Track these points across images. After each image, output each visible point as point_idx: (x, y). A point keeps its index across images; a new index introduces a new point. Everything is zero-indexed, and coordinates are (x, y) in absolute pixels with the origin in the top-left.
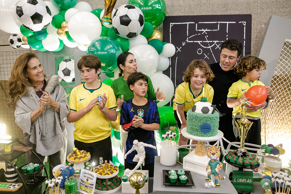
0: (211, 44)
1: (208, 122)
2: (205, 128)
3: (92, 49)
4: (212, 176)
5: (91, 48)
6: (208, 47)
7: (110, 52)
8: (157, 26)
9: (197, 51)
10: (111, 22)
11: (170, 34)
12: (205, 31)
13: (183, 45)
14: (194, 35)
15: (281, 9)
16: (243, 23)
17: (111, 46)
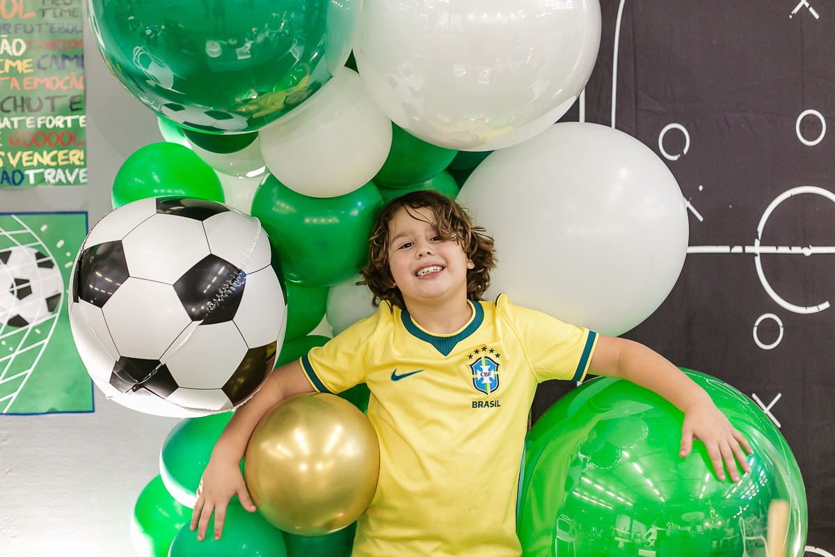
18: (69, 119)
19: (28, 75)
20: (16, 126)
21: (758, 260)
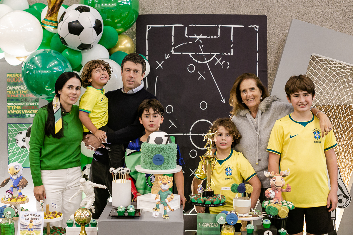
0: (208, 57)
1: (161, 153)
2: (157, 160)
3: (30, 67)
4: (161, 206)
5: (29, 65)
6: (204, 62)
7: (54, 70)
8: (126, 29)
9: (188, 68)
10: (57, 25)
11: (147, 41)
12: (198, 37)
13: (166, 58)
14: (183, 44)
15: (311, 8)
16: (255, 27)
17: (56, 62)
18: (35, 103)
19: (27, 94)
20: (24, 105)
21: (190, 137)
